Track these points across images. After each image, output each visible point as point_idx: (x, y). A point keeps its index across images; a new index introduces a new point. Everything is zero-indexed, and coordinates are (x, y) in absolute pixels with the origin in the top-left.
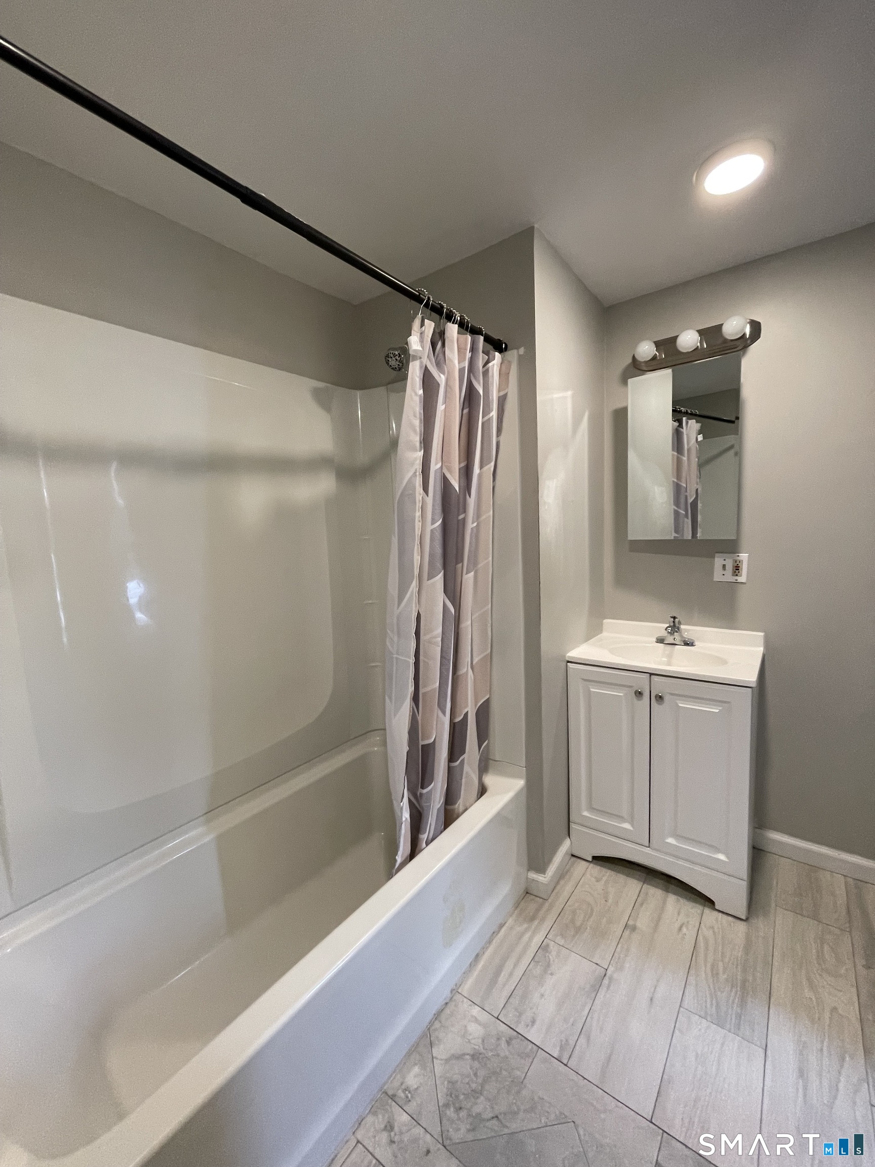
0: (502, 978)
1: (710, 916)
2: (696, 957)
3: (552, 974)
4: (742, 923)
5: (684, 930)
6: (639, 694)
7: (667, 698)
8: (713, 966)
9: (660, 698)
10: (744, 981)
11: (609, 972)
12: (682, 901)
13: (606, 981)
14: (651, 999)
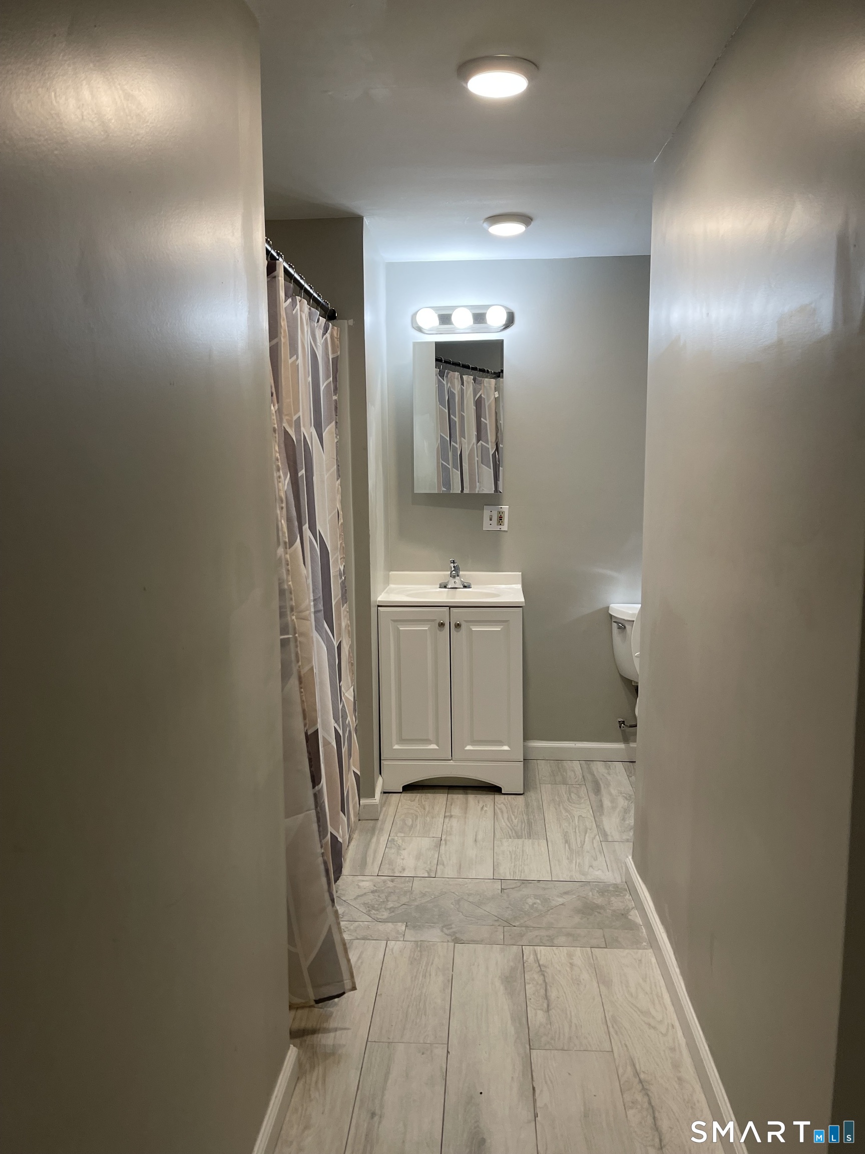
0: (369, 860)
1: (499, 798)
2: (497, 818)
3: (404, 849)
4: (522, 796)
5: (485, 808)
6: (442, 625)
7: (464, 625)
8: (508, 819)
9: (458, 626)
10: (528, 820)
11: (443, 838)
12: (479, 796)
13: (443, 842)
14: (476, 840)
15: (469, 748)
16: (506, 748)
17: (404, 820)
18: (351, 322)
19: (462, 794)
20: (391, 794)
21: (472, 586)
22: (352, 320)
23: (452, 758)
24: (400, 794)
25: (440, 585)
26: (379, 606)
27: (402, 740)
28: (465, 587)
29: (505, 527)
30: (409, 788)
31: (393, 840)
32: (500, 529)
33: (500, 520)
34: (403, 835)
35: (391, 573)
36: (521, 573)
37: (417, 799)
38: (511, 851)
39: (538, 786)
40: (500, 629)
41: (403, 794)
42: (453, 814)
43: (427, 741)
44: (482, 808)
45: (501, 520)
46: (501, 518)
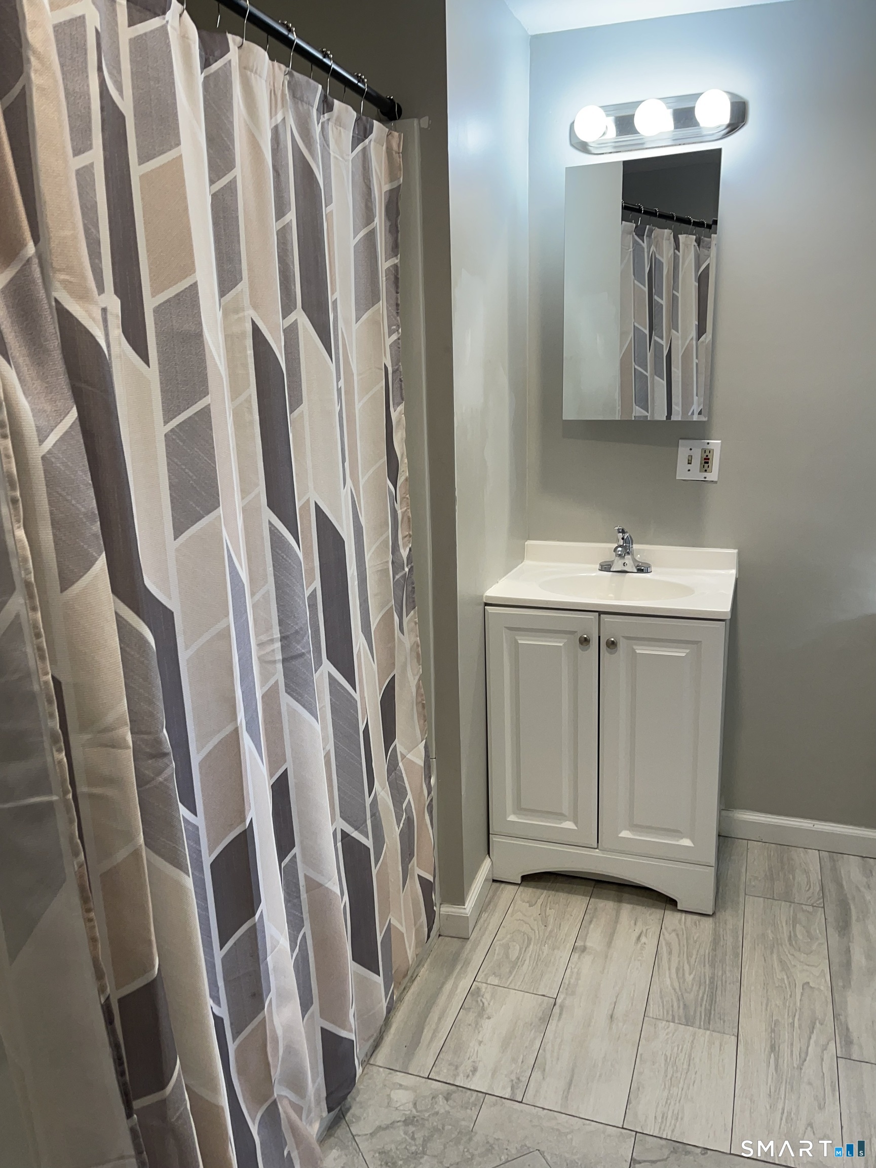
0: (427, 1034)
1: (672, 919)
2: (658, 966)
3: (489, 1018)
4: (710, 920)
5: (643, 939)
6: (585, 641)
7: (622, 644)
8: (677, 970)
9: (612, 645)
10: (712, 979)
11: (559, 1001)
12: (639, 909)
13: (557, 1010)
14: (611, 1017)
15: (625, 834)
16: (687, 842)
17: (507, 947)
18: (425, 122)
19: (614, 900)
20: (503, 885)
21: (653, 569)
22: (427, 118)
23: (598, 845)
24: (517, 887)
25: (601, 565)
26: (486, 604)
27: (520, 809)
28: (640, 571)
29: (713, 476)
30: (529, 879)
31: (478, 989)
32: (705, 478)
33: (705, 463)
34: (496, 981)
35: (529, 542)
36: (736, 551)
37: (540, 901)
38: (668, 1054)
39: (741, 899)
40: (684, 655)
41: (521, 888)
42: (588, 944)
43: (560, 816)
44: (639, 938)
45: (708, 463)
46: (706, 461)
